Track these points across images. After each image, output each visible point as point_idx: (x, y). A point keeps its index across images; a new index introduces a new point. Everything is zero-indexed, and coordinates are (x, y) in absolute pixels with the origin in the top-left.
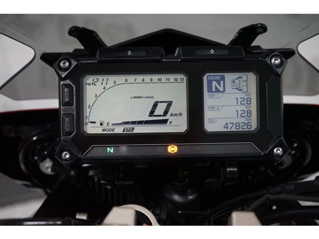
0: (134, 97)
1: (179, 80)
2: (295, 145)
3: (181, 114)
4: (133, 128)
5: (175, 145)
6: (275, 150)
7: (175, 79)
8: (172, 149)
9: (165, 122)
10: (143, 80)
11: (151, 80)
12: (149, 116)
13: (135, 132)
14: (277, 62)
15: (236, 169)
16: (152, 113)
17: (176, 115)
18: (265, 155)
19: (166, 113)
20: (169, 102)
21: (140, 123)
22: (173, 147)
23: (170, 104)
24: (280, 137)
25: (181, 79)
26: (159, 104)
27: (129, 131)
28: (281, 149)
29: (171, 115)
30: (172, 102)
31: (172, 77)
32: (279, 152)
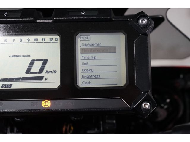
0: (13, 56)
1: (54, 40)
2: (168, 101)
3: (55, 72)
4: (11, 85)
5: (48, 100)
6: (143, 105)
7: (50, 39)
8: (46, 104)
9: (41, 78)
10: (21, 40)
11: (29, 40)
12: (26, 73)
13: (12, 88)
14: (144, 22)
15: (115, 122)
16: (28, 71)
17: (51, 72)
18: (134, 109)
19: (41, 70)
20: (45, 60)
21: (18, 79)
22: (47, 102)
23: (45, 62)
24: (147, 92)
25: (56, 39)
26: (36, 62)
27: (7, 87)
28: (148, 104)
29: (47, 72)
30: (47, 60)
31: (47, 38)
32: (147, 106)
